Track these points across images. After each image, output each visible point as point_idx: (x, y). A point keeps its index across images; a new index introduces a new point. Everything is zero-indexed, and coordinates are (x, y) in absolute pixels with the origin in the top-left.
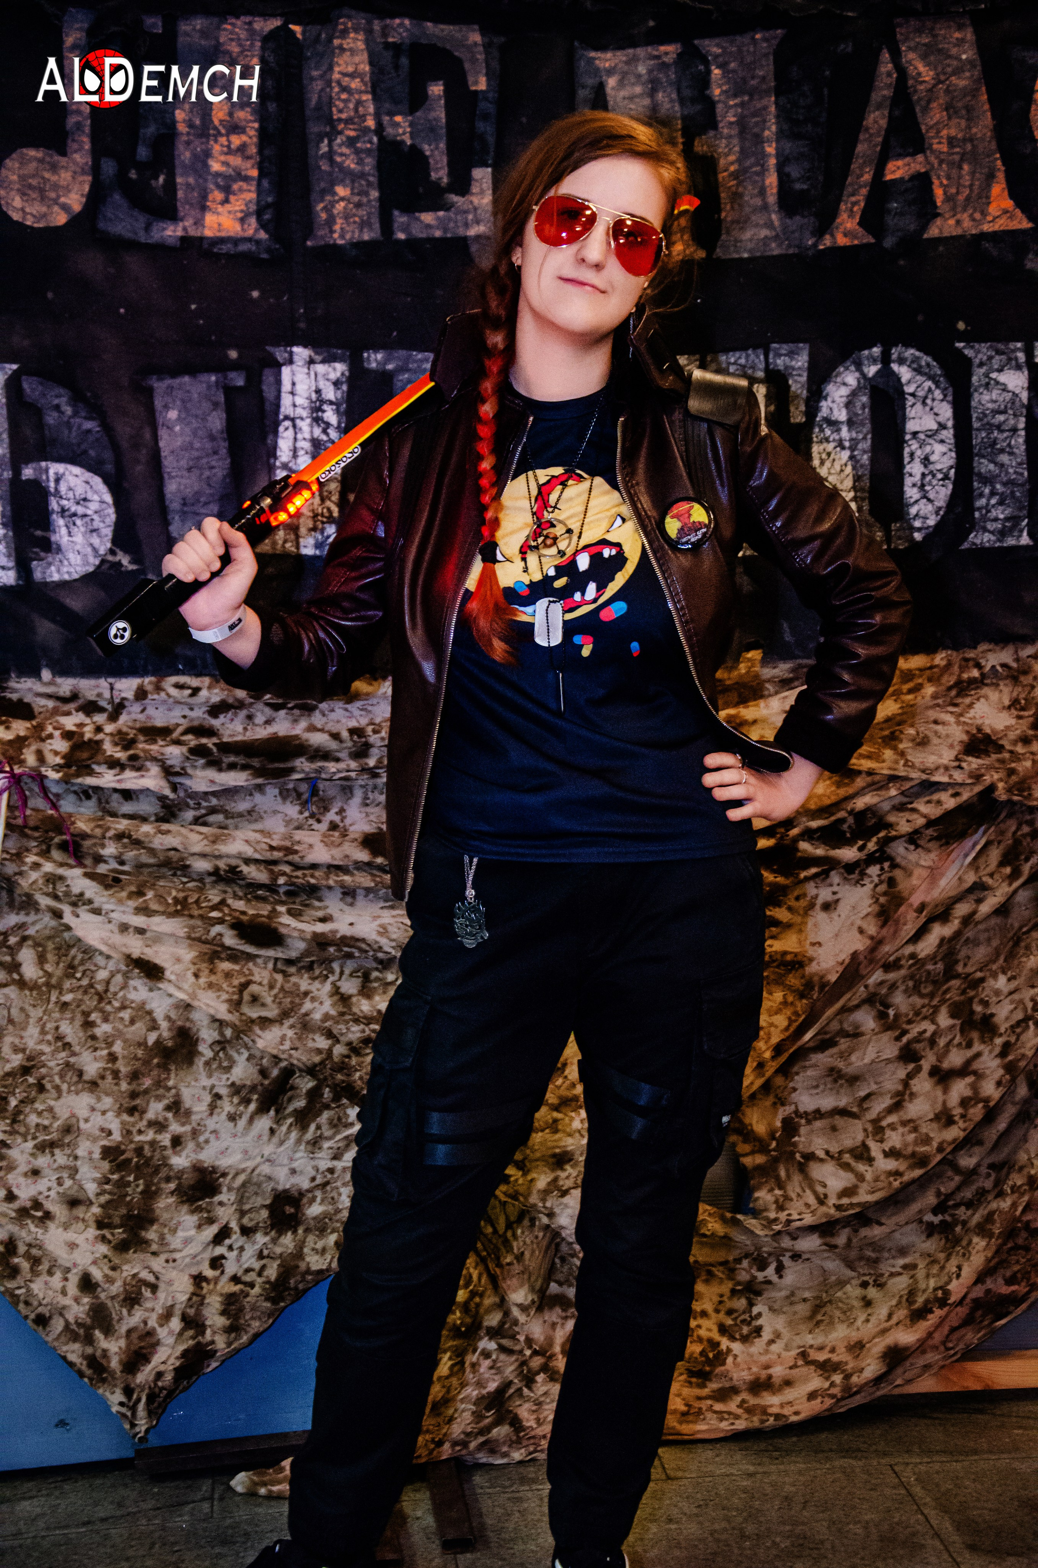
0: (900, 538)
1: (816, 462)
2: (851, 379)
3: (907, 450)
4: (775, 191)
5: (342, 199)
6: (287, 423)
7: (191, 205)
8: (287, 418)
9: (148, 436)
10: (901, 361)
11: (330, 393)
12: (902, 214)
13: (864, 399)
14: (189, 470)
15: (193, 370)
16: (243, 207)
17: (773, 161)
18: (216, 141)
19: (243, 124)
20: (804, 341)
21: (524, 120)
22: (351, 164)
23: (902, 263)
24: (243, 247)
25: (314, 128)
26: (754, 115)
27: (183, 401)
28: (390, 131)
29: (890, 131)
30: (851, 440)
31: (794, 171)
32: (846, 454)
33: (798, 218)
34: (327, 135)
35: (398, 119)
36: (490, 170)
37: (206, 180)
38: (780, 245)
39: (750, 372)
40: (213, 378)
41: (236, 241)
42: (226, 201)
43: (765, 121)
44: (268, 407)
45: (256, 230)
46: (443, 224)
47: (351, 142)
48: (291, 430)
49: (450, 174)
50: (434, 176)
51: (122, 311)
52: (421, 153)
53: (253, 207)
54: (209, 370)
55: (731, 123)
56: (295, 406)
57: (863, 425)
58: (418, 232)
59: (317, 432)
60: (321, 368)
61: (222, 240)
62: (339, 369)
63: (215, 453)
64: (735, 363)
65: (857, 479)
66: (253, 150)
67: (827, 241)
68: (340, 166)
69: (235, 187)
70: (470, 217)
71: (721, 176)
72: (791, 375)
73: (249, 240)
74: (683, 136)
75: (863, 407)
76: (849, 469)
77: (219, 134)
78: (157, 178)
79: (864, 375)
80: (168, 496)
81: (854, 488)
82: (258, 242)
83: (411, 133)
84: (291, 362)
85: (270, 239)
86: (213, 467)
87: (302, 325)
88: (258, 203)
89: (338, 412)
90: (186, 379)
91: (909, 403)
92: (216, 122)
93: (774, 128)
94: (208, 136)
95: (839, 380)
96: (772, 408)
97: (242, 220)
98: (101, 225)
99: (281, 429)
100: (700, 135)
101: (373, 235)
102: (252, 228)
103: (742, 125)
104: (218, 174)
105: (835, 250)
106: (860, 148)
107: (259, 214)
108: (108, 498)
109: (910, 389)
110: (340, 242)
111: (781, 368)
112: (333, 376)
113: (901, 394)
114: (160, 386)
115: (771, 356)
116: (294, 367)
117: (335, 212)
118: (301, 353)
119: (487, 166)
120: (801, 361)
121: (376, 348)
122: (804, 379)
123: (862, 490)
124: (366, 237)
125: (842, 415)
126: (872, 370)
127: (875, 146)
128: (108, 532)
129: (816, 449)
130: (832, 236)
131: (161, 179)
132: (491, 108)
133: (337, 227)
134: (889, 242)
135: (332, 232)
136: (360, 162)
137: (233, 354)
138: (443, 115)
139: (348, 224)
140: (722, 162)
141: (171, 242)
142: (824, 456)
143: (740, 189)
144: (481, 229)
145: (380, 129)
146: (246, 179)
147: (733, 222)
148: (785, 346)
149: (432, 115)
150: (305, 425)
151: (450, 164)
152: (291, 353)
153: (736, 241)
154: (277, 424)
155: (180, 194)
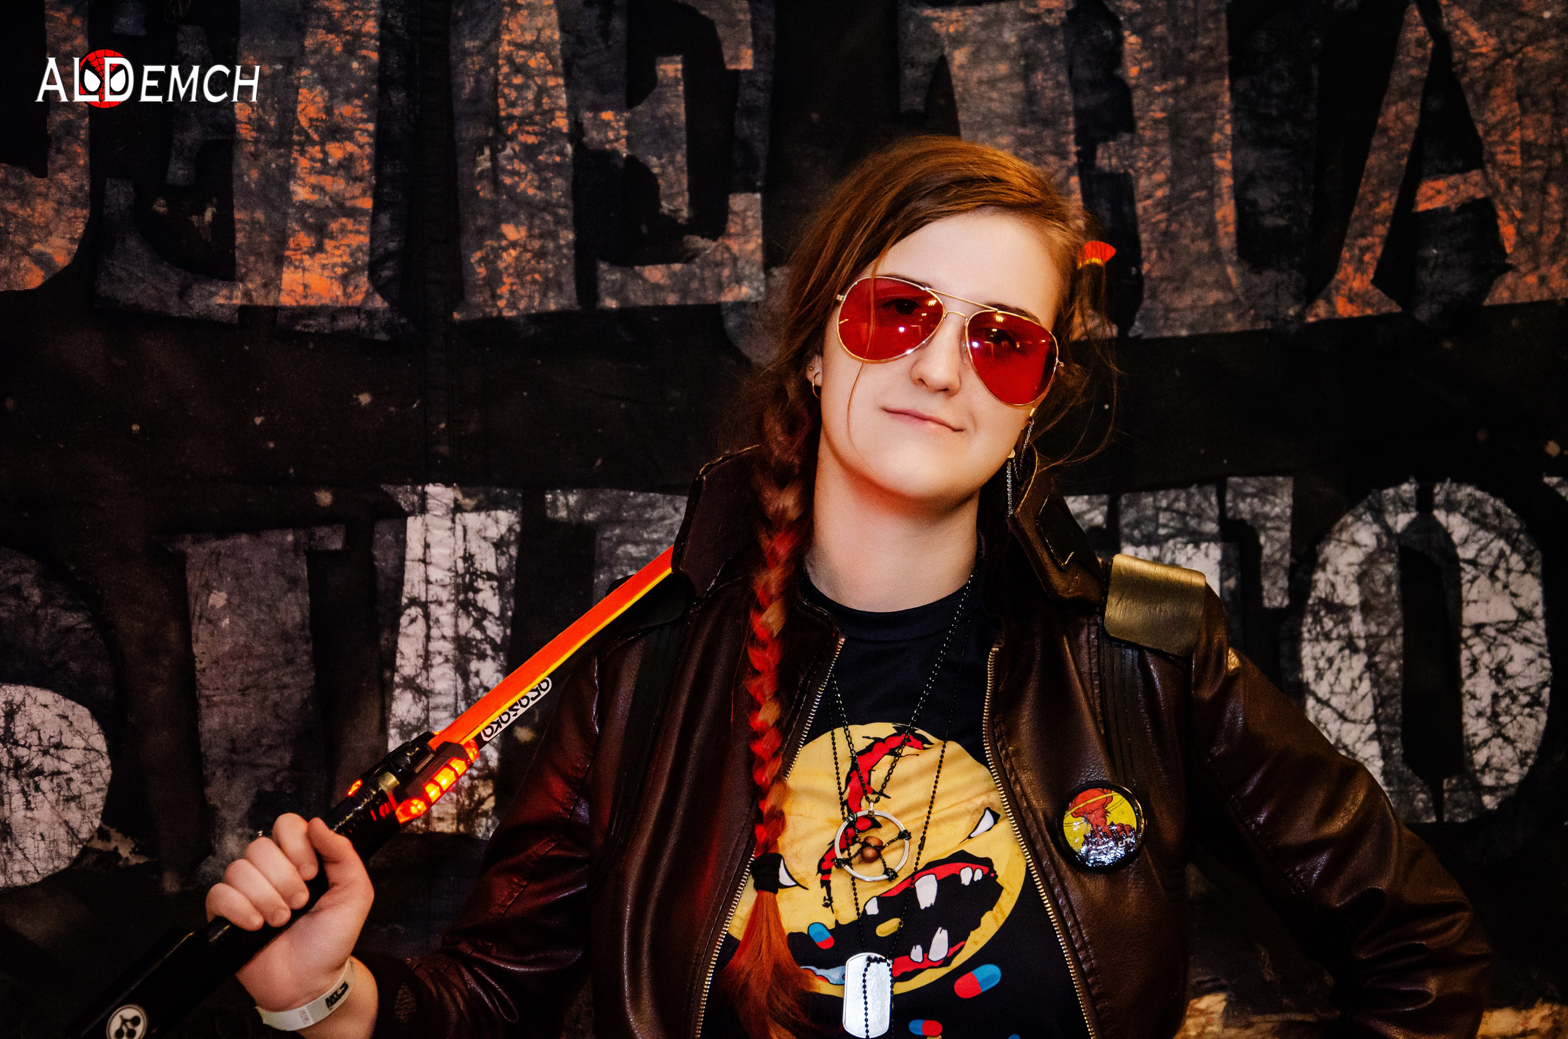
0: (1458, 804)
1: (1309, 674)
2: (1366, 535)
3: (1465, 655)
4: (1231, 229)
5: (514, 245)
6: (414, 611)
7: (259, 255)
8: (414, 602)
9: (173, 636)
10: (1451, 506)
11: (488, 561)
12: (1447, 266)
13: (1389, 569)
14: (243, 691)
15: (255, 526)
16: (346, 259)
17: (1227, 182)
18: (302, 152)
19: (350, 124)
20: (1284, 473)
21: (815, 116)
22: (528, 187)
23: (1448, 345)
24: (343, 324)
25: (469, 131)
26: (1196, 108)
27: (237, 577)
28: (593, 135)
29: (1422, 134)
30: (1368, 637)
31: (1263, 197)
32: (1359, 662)
33: (1270, 275)
34: (489, 142)
35: (607, 115)
36: (758, 196)
37: (285, 215)
38: (1240, 317)
39: (1193, 523)
40: (290, 538)
41: (334, 313)
42: (319, 248)
43: (1213, 118)
44: (382, 585)
45: (368, 295)
46: (681, 285)
47: (529, 153)
48: (421, 623)
49: (692, 204)
50: (666, 206)
51: (135, 427)
52: (645, 169)
53: (363, 259)
54: (283, 525)
55: (1156, 122)
56: (428, 582)
57: (1388, 612)
58: (638, 297)
59: (465, 625)
60: (473, 520)
61: (311, 312)
62: (504, 520)
63: (290, 662)
64: (1168, 509)
65: (1380, 702)
66: (365, 166)
67: (1321, 310)
68: (511, 191)
69: (334, 226)
70: (726, 272)
71: (1140, 207)
72: (1264, 528)
73: (357, 310)
74: (1077, 142)
75: (1388, 582)
76: (1365, 686)
77: (309, 141)
78: (201, 213)
79: (1388, 530)
80: (206, 736)
81: (1375, 717)
82: (371, 314)
83: (628, 139)
84: (423, 509)
85: (391, 310)
86: (286, 686)
87: (444, 449)
88: (372, 251)
89: (501, 591)
90: (244, 539)
91: (1466, 577)
92: (304, 122)
93: (1228, 129)
94: (289, 144)
95: (1345, 536)
96: (1231, 583)
97: (345, 279)
98: (104, 288)
99: (404, 620)
100: (1105, 140)
101: (564, 302)
102: (361, 290)
103: (1175, 123)
104: (305, 206)
105: (1333, 324)
106: (1372, 161)
107: (373, 268)
108: (99, 742)
109: (1467, 553)
110: (508, 313)
111: (1246, 516)
112: (494, 533)
113: (1453, 562)
114: (197, 552)
115: (1229, 496)
116: (428, 517)
117: (501, 265)
118: (440, 494)
119: (754, 190)
120: (1281, 505)
121: (567, 489)
122: (1285, 535)
123: (1389, 720)
124: (552, 307)
125: (1352, 596)
126: (1401, 521)
127: (1399, 157)
128: (96, 800)
129: (1308, 651)
130: (1329, 301)
131: (208, 215)
132: (761, 99)
133: (504, 290)
134: (1424, 313)
135: (495, 297)
136: (544, 185)
137: (325, 498)
138: (681, 110)
139: (523, 285)
140: (1143, 183)
141: (222, 315)
142: (1322, 663)
143: (1174, 227)
144: (745, 291)
145: (577, 132)
146: (353, 213)
147: (1163, 279)
148: (1252, 481)
149: (665, 109)
150: (444, 614)
151: (692, 188)
152: (424, 496)
153: (1168, 310)
154: (398, 612)
155: (240, 238)
